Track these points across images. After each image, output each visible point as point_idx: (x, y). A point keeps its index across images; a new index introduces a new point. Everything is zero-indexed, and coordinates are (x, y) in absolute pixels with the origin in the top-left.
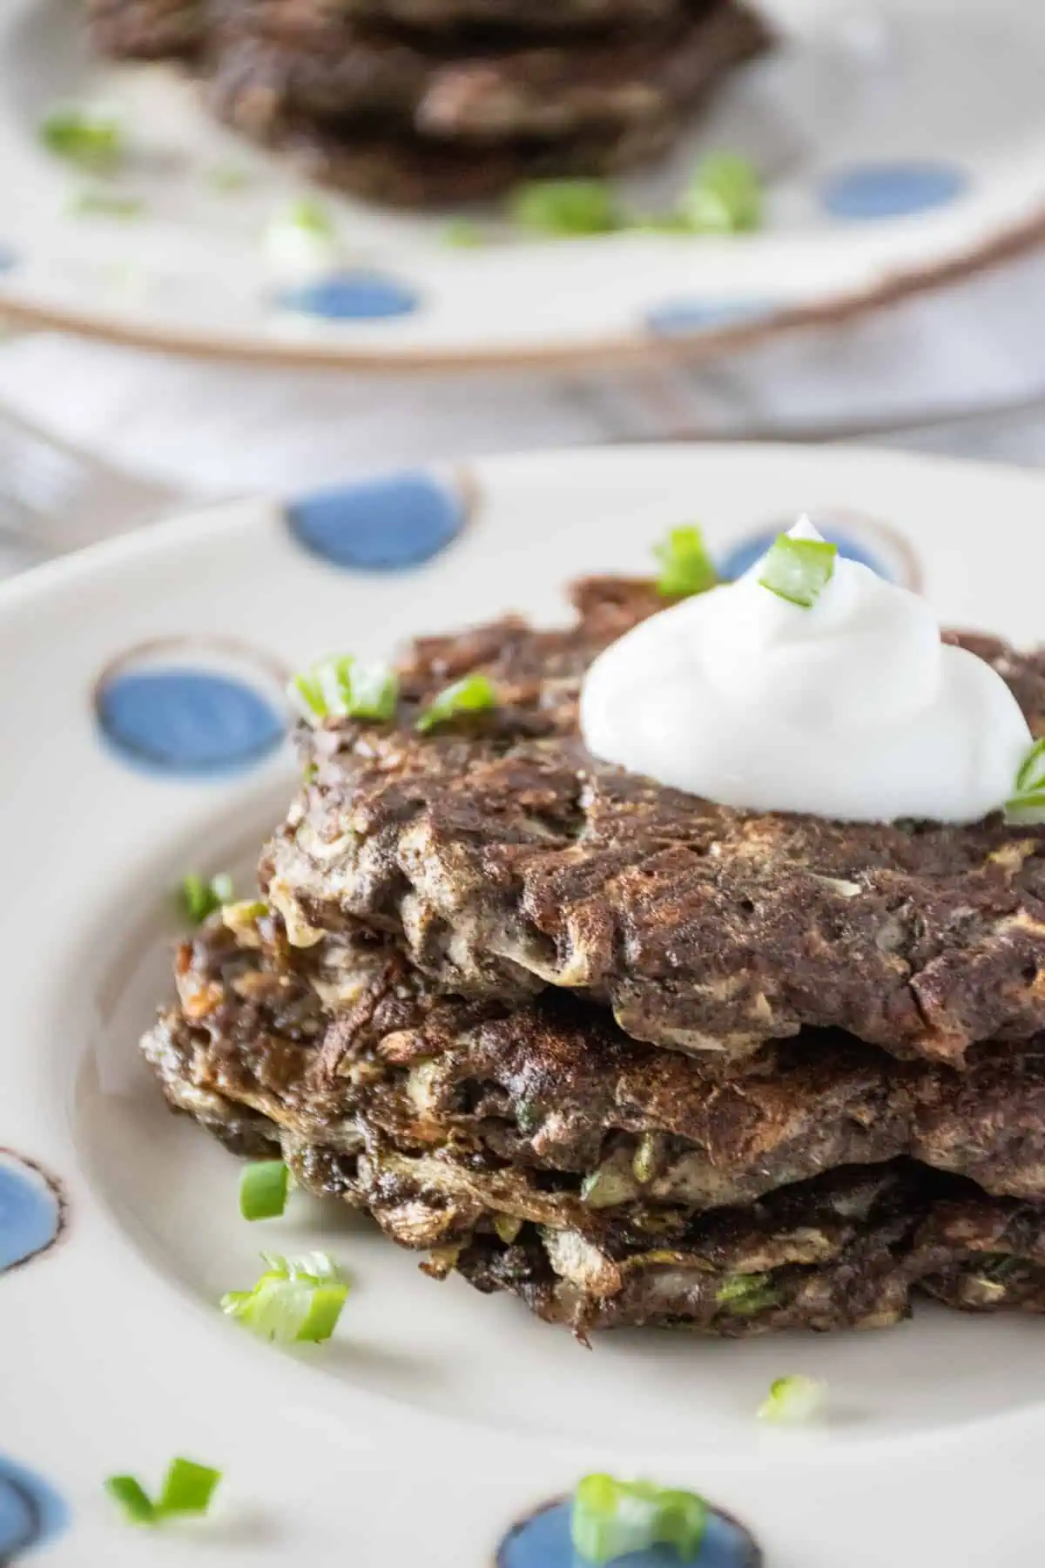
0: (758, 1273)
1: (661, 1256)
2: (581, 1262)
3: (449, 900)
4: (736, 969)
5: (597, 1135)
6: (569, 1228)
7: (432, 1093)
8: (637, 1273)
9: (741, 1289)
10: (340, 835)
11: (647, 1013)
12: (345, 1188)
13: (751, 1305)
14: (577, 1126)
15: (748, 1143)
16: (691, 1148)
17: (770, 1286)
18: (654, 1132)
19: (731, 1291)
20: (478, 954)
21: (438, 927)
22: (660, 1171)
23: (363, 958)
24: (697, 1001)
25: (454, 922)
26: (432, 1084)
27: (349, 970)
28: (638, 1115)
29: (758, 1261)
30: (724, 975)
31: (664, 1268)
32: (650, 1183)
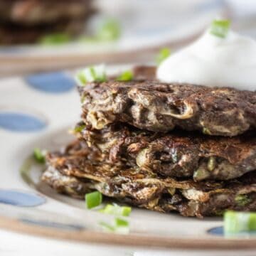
0: (244, 195)
1: (218, 191)
2: (196, 195)
3: (147, 103)
4: (233, 108)
5: (197, 159)
6: (191, 188)
7: (147, 157)
8: (212, 196)
9: (241, 198)
10: (107, 97)
11: (210, 121)
12: (120, 191)
13: (244, 203)
14: (192, 157)
15: (240, 157)
16: (224, 160)
17: (248, 198)
18: (214, 156)
19: (238, 198)
20: (157, 115)
21: (144, 111)
22: (216, 167)
23: (115, 133)
24: (224, 115)
25: (150, 108)
26: (147, 154)
27: (111, 138)
28: (208, 153)
29: (244, 191)
30: (230, 109)
31: (220, 194)
32: (213, 170)
